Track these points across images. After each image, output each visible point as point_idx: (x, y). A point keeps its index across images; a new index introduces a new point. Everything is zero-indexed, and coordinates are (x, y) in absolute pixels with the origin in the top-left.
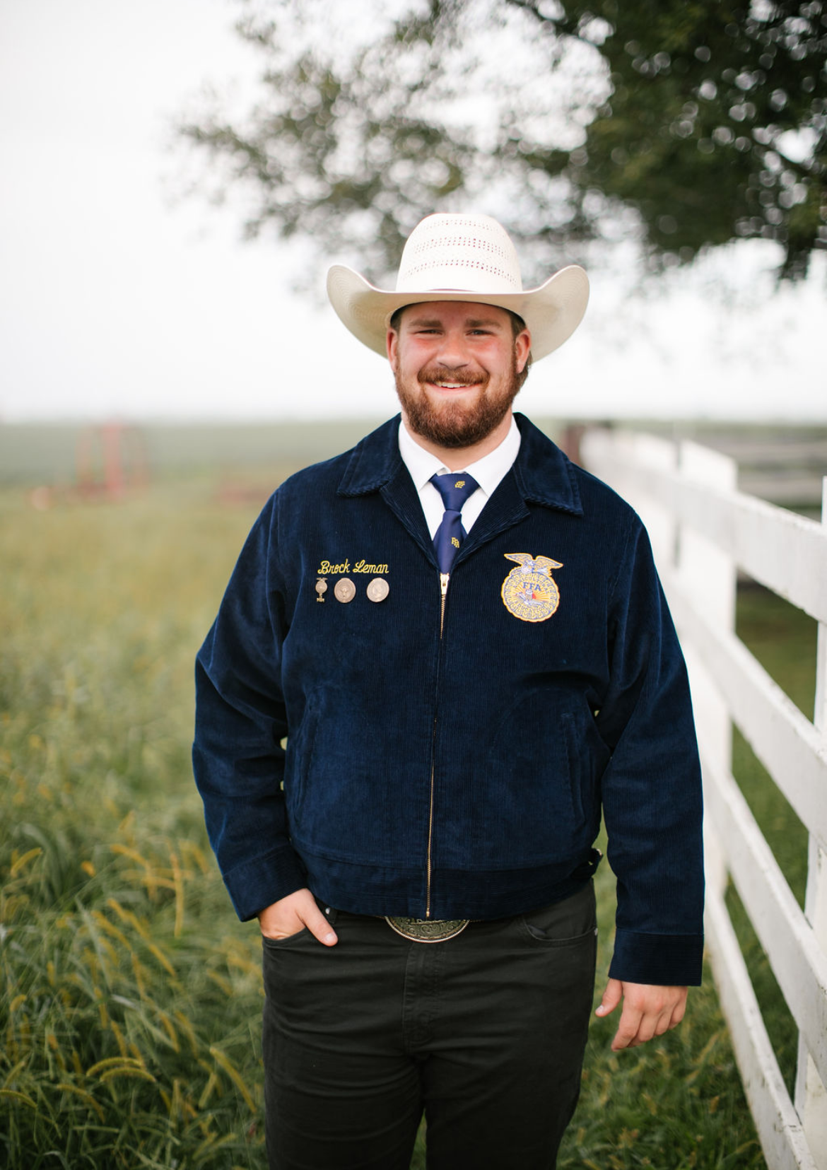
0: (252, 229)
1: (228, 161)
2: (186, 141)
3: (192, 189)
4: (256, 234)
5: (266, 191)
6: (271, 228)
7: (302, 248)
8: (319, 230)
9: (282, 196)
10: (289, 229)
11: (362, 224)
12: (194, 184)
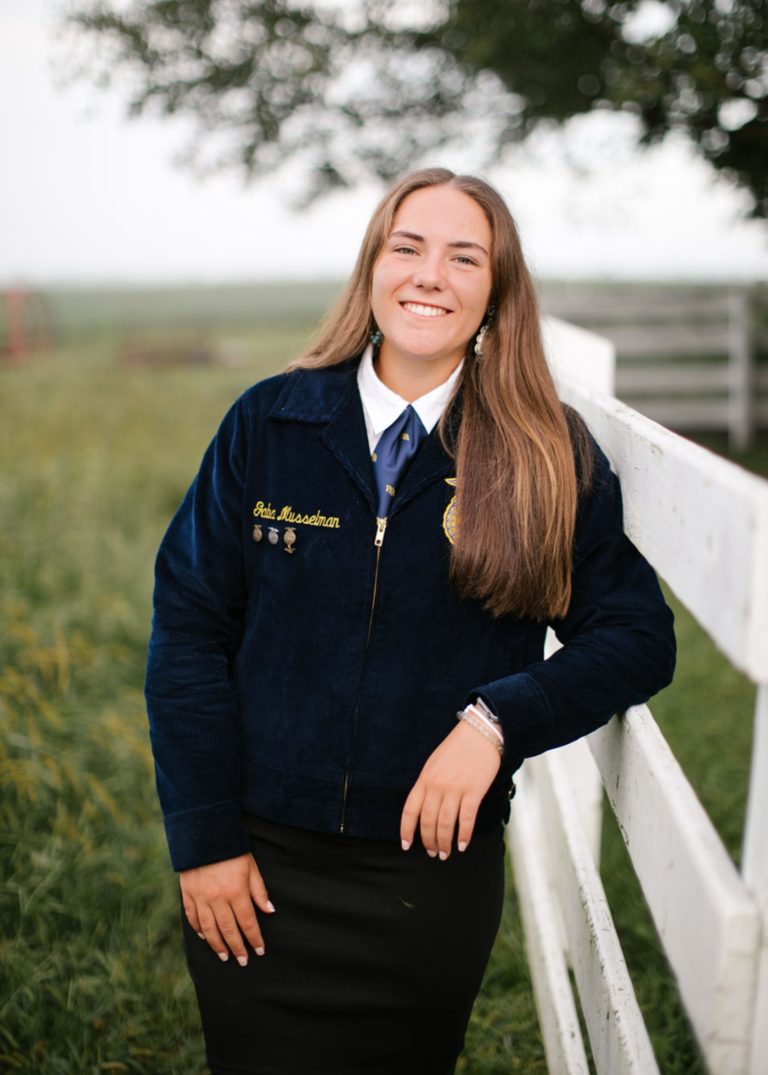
0: (136, 108)
2: (75, 27)
3: (81, 72)
4: (140, 113)
5: (147, 72)
6: (155, 104)
7: (182, 127)
8: (197, 107)
9: (162, 77)
10: (171, 108)
11: (238, 101)
12: (82, 68)
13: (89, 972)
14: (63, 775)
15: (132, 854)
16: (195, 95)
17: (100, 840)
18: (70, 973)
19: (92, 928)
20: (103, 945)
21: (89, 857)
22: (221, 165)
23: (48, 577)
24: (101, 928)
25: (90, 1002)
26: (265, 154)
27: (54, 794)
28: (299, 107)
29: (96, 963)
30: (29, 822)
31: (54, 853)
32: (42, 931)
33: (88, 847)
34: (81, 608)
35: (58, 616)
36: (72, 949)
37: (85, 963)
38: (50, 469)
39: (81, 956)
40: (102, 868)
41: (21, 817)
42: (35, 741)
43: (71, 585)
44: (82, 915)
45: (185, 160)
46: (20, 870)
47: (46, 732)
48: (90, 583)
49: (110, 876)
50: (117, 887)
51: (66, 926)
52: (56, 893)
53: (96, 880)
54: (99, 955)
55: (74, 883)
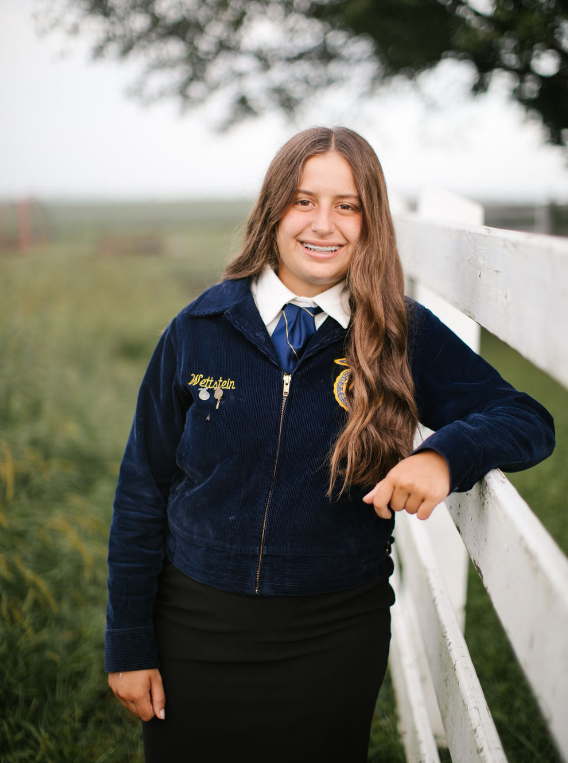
0: (99, 51)
3: (56, 23)
4: (102, 55)
5: (107, 26)
6: (113, 50)
9: (119, 29)
10: (125, 52)
11: (175, 48)
12: (57, 20)
13: (22, 744)
15: (66, 637)
17: (41, 624)
19: (28, 703)
20: (36, 719)
21: (30, 638)
24: (35, 702)
26: (196, 90)
28: (222, 54)
29: (28, 735)
33: (30, 631)
34: (41, 428)
37: (19, 736)
39: (16, 729)
40: (40, 648)
44: (19, 691)
45: (135, 91)
48: (49, 407)
49: (49, 654)
50: (53, 663)
53: (35, 659)
54: (32, 729)
55: (16, 664)
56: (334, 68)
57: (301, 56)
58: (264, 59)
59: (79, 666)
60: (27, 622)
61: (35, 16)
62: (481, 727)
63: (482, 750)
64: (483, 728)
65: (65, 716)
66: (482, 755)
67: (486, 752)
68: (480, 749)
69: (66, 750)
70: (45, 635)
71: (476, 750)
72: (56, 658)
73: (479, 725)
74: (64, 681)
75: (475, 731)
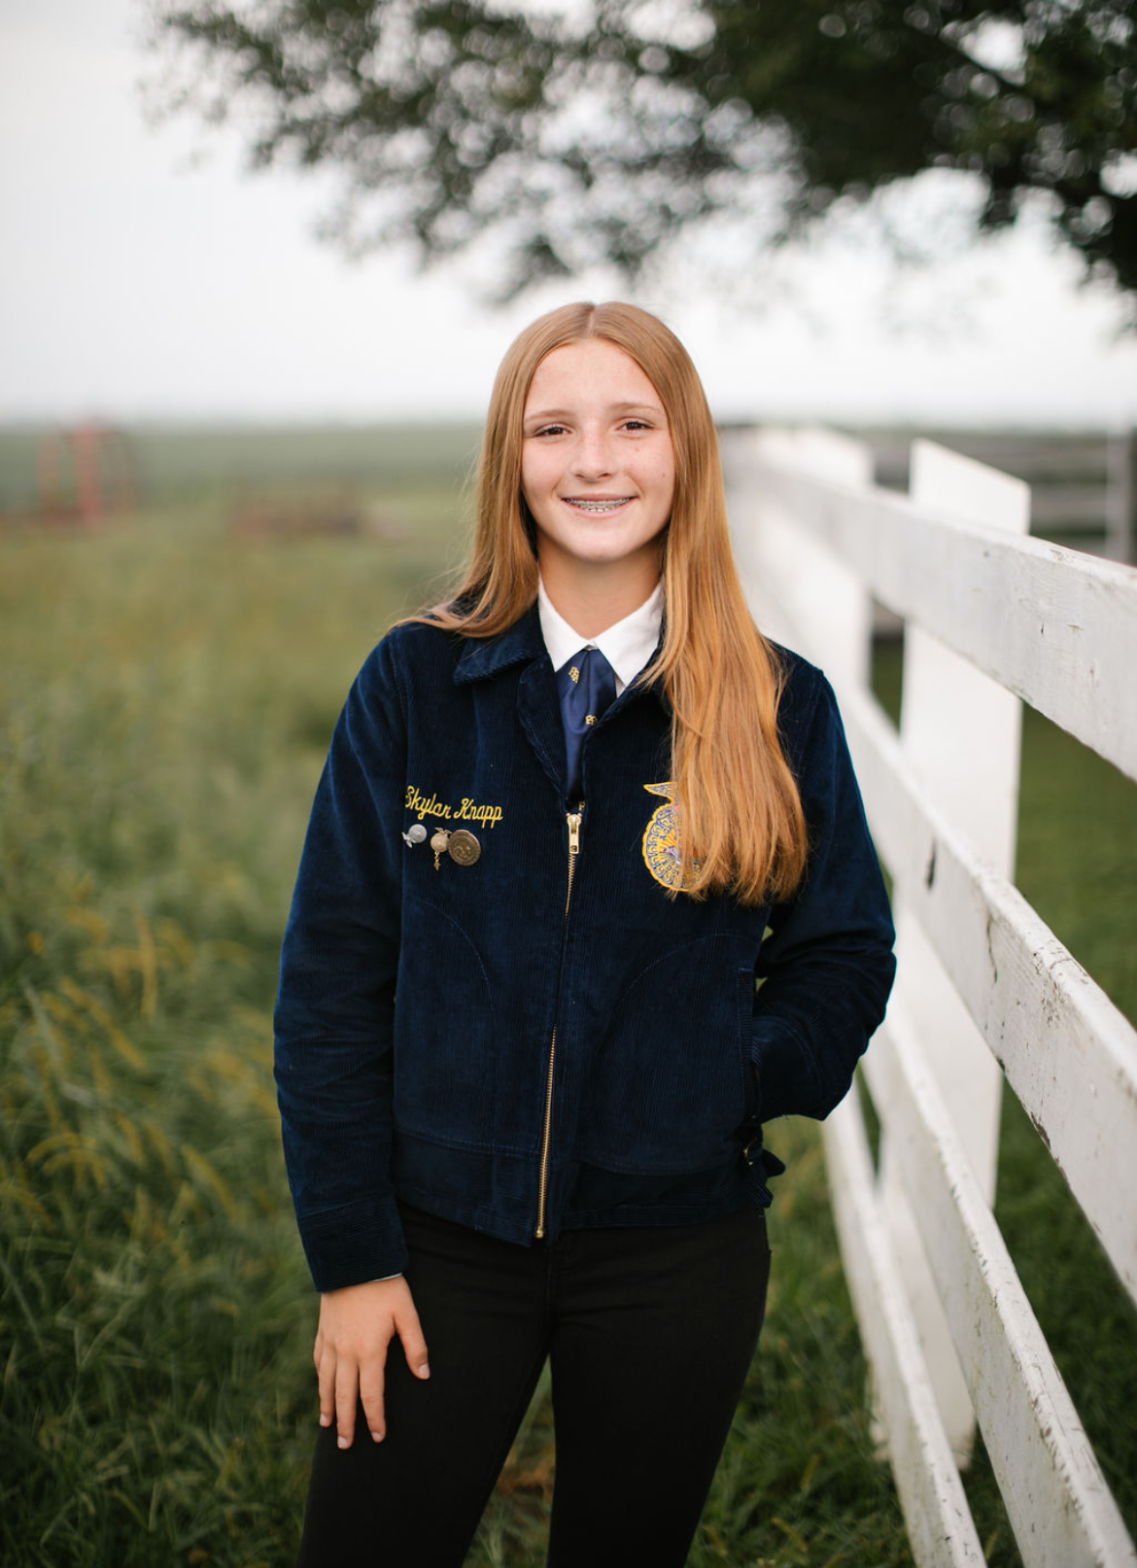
0: (264, 153)
1: (232, 61)
2: (174, 34)
3: (182, 100)
4: (268, 160)
5: (281, 103)
6: (290, 149)
7: (329, 181)
8: (352, 153)
9: (303, 109)
10: (312, 155)
11: (409, 146)
12: (185, 93)
13: (180, 1462)
14: (146, 1140)
15: (251, 1269)
16: (350, 135)
17: (200, 1249)
18: (151, 1465)
19: (188, 1389)
20: (204, 1416)
21: (185, 1273)
22: (384, 237)
23: (126, 835)
24: (202, 1389)
25: (185, 1519)
26: (451, 224)
27: (130, 1171)
28: (500, 157)
29: (193, 1445)
30: (92, 1215)
31: (131, 1270)
32: (109, 1392)
33: (183, 1259)
34: (175, 882)
35: (140, 895)
36: (154, 1423)
37: (176, 1447)
38: (131, 678)
39: (171, 1434)
40: (203, 1290)
41: (80, 1206)
42: (104, 1089)
43: (160, 847)
44: (172, 1368)
45: (332, 231)
46: (78, 1292)
47: (120, 1072)
48: (189, 845)
49: (216, 1303)
50: (225, 1317)
51: (146, 1387)
52: (131, 1332)
53: (194, 1309)
54: (199, 1435)
55: (160, 1316)
56: (719, 184)
57: (653, 161)
58: (579, 166)
59: (273, 1325)
60: (179, 1244)
61: (142, 86)
62: (1046, 1396)
63: (1049, 1431)
64: (1050, 1397)
65: (258, 1410)
66: (1048, 1440)
67: (1056, 1434)
68: (1045, 1431)
69: (264, 1472)
70: (212, 1267)
71: (1038, 1433)
72: (233, 1309)
73: (1043, 1393)
74: (247, 1351)
75: (1036, 1402)
